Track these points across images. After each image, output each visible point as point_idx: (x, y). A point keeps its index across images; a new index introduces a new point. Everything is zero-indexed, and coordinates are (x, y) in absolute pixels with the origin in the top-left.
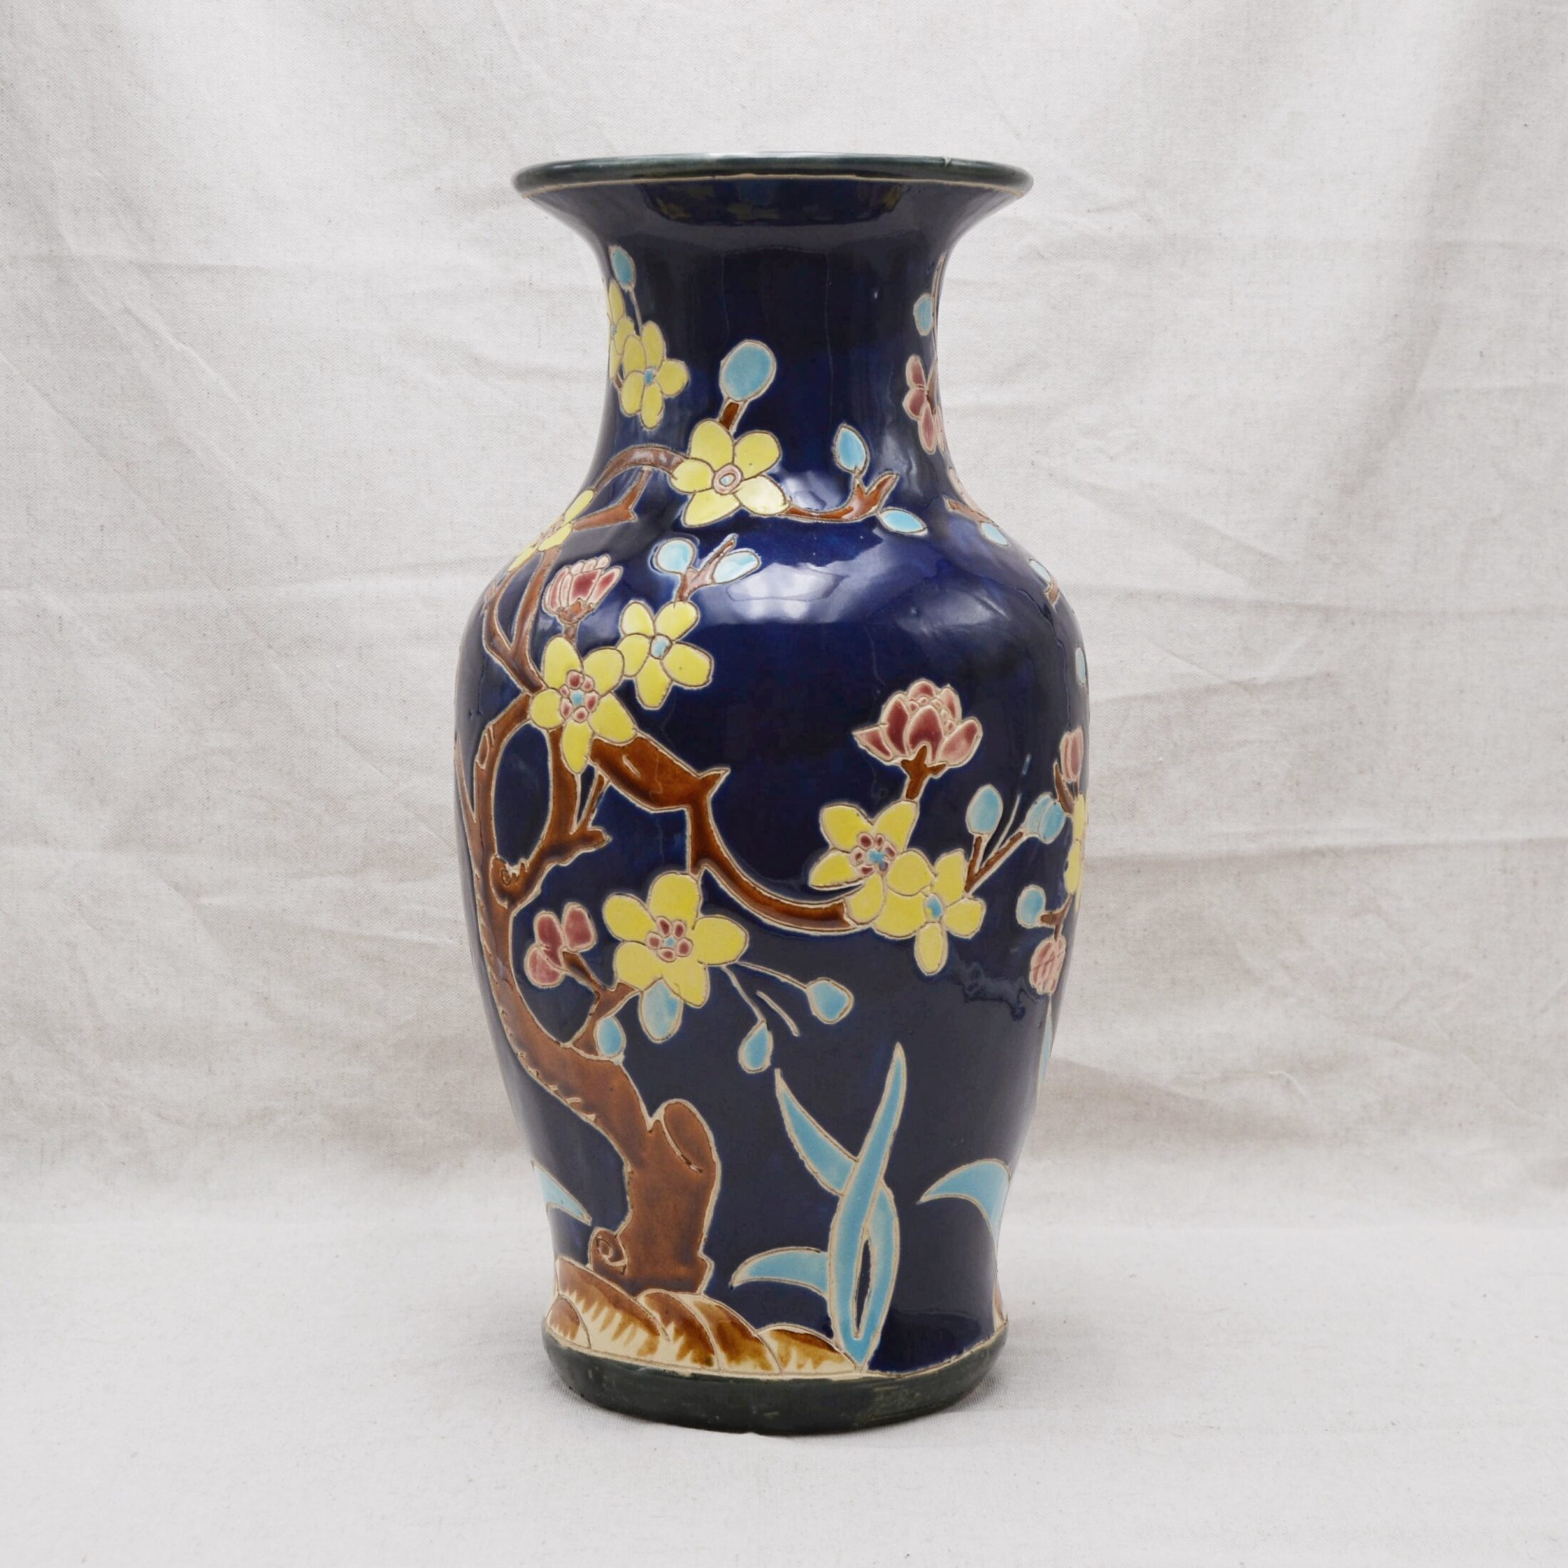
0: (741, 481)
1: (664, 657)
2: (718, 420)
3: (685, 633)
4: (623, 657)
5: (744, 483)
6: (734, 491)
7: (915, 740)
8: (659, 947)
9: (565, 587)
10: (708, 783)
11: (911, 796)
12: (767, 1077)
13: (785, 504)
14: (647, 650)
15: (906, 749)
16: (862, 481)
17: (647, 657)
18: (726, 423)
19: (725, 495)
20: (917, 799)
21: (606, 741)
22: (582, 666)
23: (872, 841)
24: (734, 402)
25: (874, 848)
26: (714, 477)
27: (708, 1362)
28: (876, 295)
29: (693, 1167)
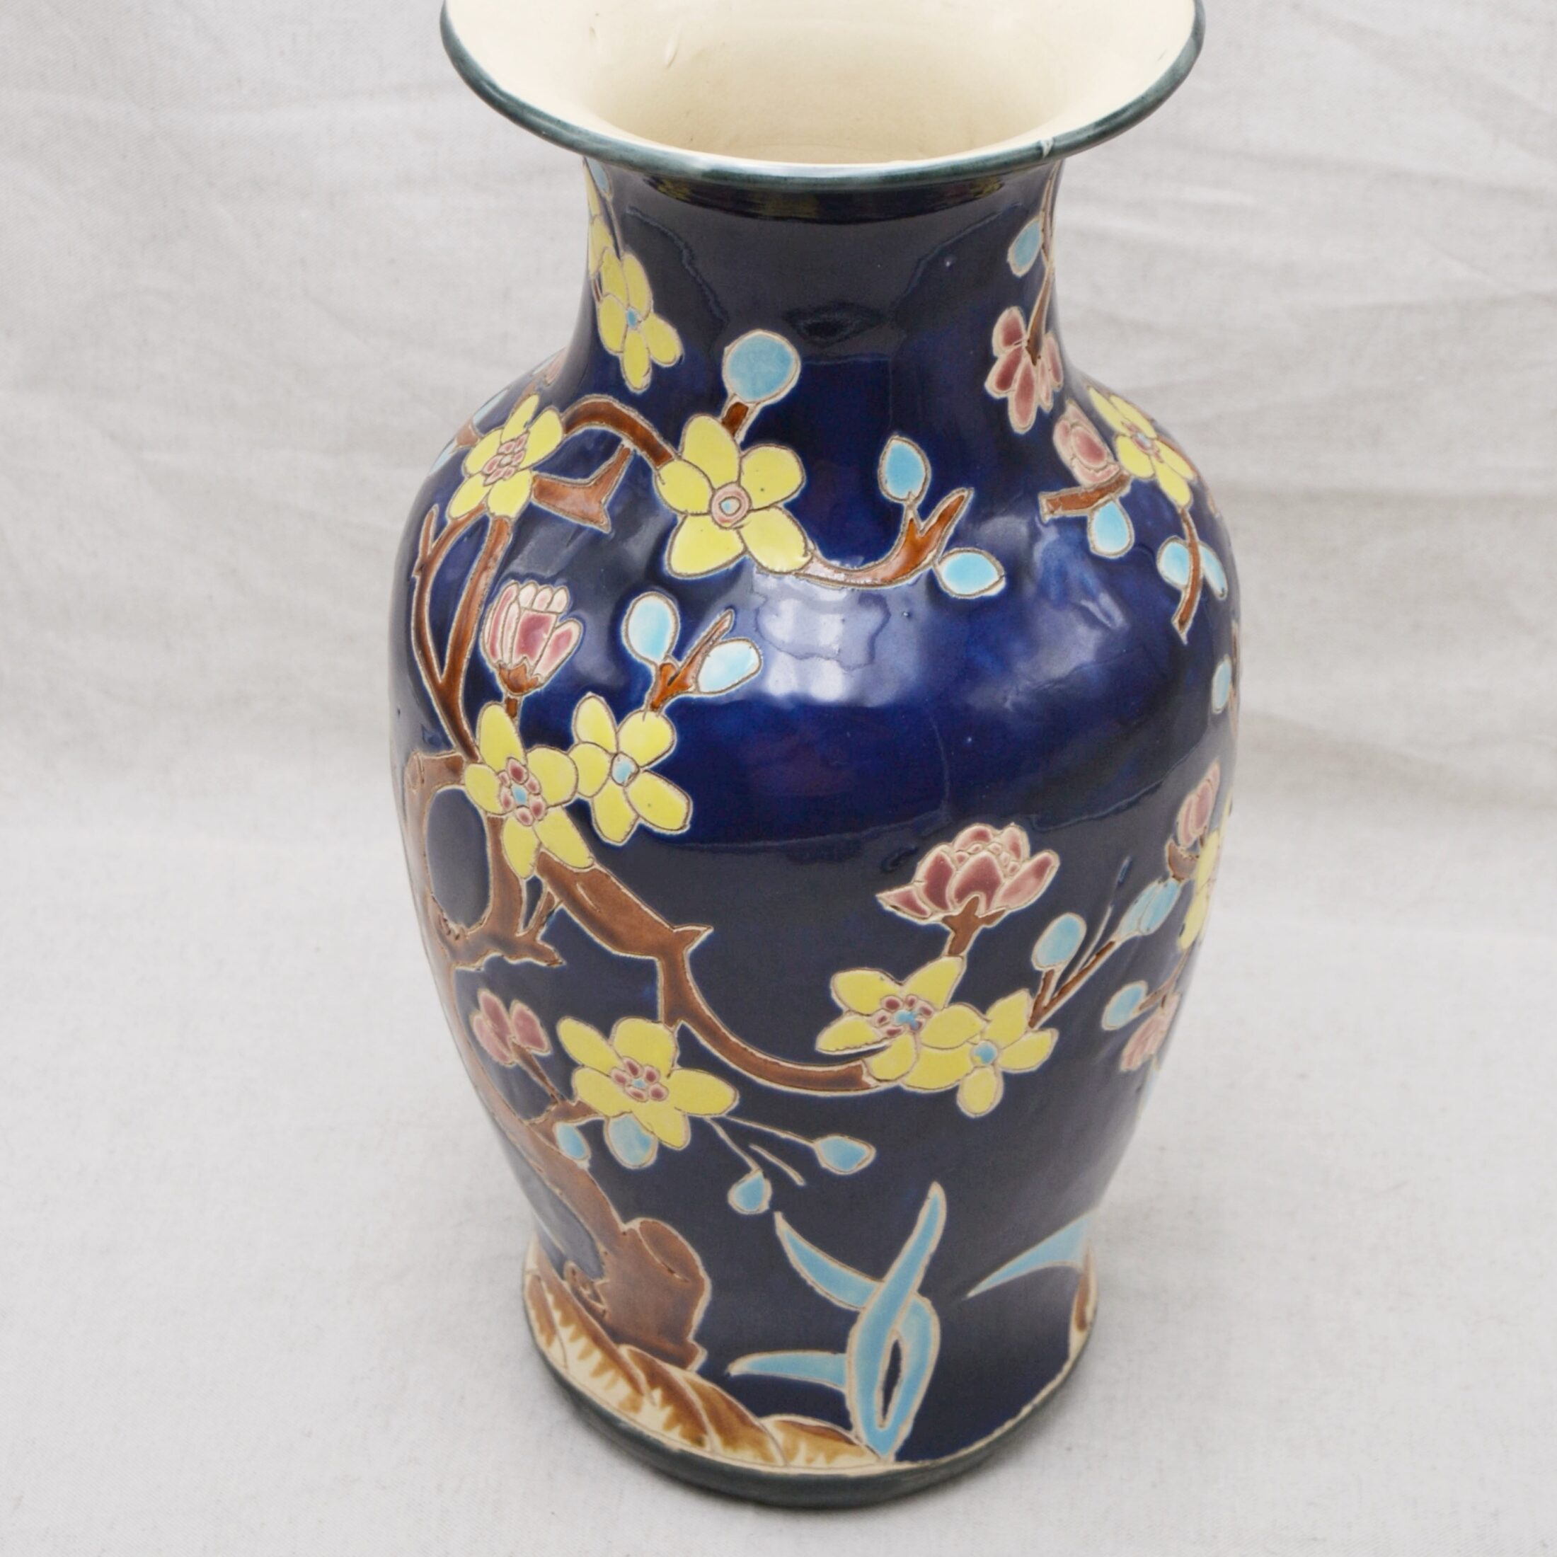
0: (749, 511)
1: (628, 785)
2: (720, 419)
3: (656, 759)
4: (576, 768)
5: (752, 515)
6: (739, 525)
7: (961, 894)
8: (626, 1084)
9: (509, 628)
10: (686, 939)
11: (952, 953)
12: (767, 1218)
13: (805, 555)
14: (608, 771)
15: (949, 904)
16: (917, 512)
17: (608, 779)
18: (732, 424)
19: (726, 528)
20: (964, 953)
21: (556, 859)
22: (526, 759)
23: (901, 1003)
24: (741, 402)
25: (903, 1011)
26: (713, 496)
27: (699, 1442)
28: (948, 264)
29: (677, 1276)
